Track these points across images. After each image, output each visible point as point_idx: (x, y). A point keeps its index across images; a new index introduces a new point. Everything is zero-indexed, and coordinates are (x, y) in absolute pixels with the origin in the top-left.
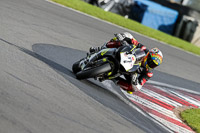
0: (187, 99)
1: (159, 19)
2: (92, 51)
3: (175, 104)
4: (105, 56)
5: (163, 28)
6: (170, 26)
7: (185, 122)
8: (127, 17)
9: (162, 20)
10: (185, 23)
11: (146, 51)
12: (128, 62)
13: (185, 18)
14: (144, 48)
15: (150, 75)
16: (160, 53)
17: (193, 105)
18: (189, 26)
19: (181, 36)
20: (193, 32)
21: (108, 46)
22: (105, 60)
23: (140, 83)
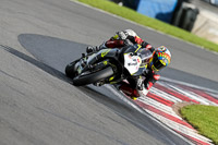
0: (187, 94)
1: (156, 6)
2: (90, 52)
3: (174, 99)
4: (105, 58)
5: (160, 17)
6: (168, 14)
7: (185, 119)
8: (121, 4)
9: (160, 7)
10: (185, 11)
11: (151, 50)
12: (133, 64)
13: (185, 5)
14: (149, 47)
15: (157, 77)
16: (168, 52)
17: (194, 101)
18: (189, 14)
19: (181, 25)
20: (193, 20)
21: (108, 46)
22: (105, 62)
23: (146, 87)
